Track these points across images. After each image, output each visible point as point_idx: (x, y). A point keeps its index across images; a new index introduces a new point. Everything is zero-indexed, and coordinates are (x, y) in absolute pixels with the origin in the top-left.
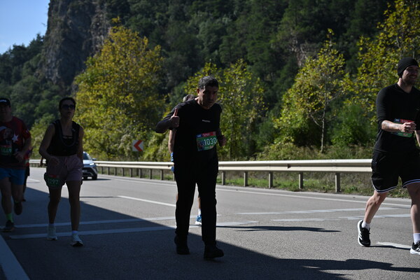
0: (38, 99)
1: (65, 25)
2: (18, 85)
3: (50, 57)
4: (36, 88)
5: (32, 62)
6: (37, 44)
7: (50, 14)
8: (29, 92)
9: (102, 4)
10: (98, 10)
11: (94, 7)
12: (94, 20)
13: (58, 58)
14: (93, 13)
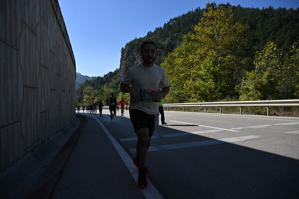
0: (117, 88)
1: (126, 64)
2: (111, 83)
3: (121, 74)
4: (117, 84)
5: (115, 77)
6: (117, 71)
7: (121, 61)
8: (115, 85)
9: (138, 57)
10: (137, 59)
11: (136, 58)
12: (136, 62)
13: (124, 75)
14: (136, 60)
